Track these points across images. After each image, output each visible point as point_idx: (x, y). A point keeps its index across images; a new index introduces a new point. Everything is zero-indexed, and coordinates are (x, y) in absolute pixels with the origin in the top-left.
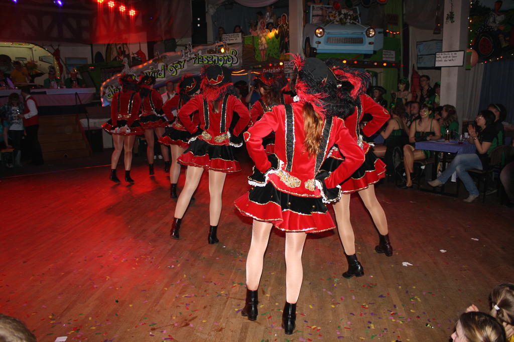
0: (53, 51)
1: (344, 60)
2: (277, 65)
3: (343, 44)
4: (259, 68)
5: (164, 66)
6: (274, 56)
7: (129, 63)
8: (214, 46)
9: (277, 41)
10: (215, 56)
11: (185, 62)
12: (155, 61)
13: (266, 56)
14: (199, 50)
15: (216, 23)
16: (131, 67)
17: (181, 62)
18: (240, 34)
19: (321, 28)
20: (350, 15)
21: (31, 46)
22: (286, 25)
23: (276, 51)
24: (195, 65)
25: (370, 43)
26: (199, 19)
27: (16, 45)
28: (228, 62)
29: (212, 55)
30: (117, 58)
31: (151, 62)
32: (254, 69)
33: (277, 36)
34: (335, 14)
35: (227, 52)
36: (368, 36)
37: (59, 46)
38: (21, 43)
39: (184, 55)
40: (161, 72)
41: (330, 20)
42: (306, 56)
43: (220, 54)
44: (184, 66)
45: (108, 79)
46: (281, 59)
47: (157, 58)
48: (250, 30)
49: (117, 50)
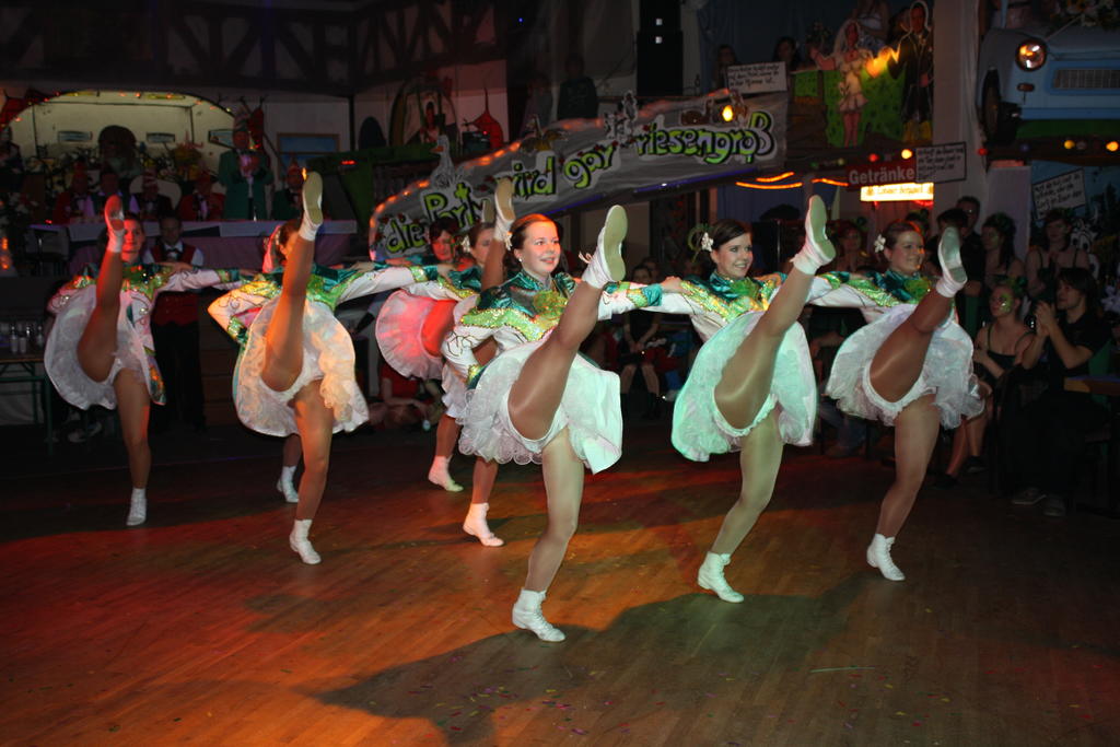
0: (243, 114)
1: (1109, 142)
2: (892, 158)
4: (837, 167)
5: (554, 159)
6: (886, 131)
7: (451, 152)
8: (702, 101)
9: (895, 88)
10: (704, 131)
11: (614, 149)
12: (527, 146)
13: (860, 130)
14: (659, 114)
15: (709, 32)
16: (457, 160)
17: (604, 149)
18: (782, 66)
21: (189, 101)
22: (923, 37)
23: (892, 115)
24: (645, 158)
26: (659, 22)
27: (150, 98)
28: (743, 150)
29: (696, 127)
30: (422, 136)
31: (515, 147)
32: (823, 171)
33: (893, 68)
35: (740, 117)
37: (262, 101)
38: (162, 94)
39: (613, 128)
40: (543, 177)
41: (1068, 15)
42: (986, 131)
43: (719, 124)
44: (613, 162)
45: (391, 196)
46: (905, 139)
47: (534, 136)
48: (814, 53)
49: (421, 111)
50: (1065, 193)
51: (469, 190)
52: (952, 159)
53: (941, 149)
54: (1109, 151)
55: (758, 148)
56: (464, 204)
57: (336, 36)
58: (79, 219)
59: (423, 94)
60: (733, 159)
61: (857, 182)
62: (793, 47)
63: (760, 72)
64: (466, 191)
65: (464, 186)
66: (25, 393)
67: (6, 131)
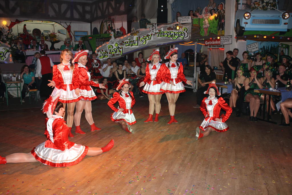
0: (66, 27)
1: (264, 36)
2: (215, 39)
3: (265, 24)
4: (203, 41)
5: (138, 37)
6: (214, 32)
7: (114, 36)
8: (172, 25)
9: (216, 22)
10: (172, 32)
11: (152, 35)
12: (131, 34)
13: (208, 32)
14: (162, 28)
15: (174, 9)
16: (115, 38)
17: (149, 35)
18: (190, 17)
19: (248, 13)
20: (270, 3)
21: (53, 23)
22: (223, 11)
23: (215, 29)
24: (159, 38)
25: (285, 24)
26: (162, 6)
27: (44, 22)
28: (181, 36)
29: (170, 31)
30: (107, 32)
31: (129, 35)
32: (199, 41)
33: (216, 18)
34: (259, 3)
35: (181, 29)
36: (284, 19)
37: (70, 23)
38: (47, 21)
39: (151, 31)
40: (135, 42)
41: (255, 7)
42: (237, 33)
43: (176, 30)
44: (151, 38)
45: (100, 46)
46: (218, 34)
47: (133, 32)
48: (198, 14)
49: (107, 26)
50: (254, 47)
51: (118, 44)
52: (229, 39)
53: (226, 37)
54: (264, 38)
55: (184, 36)
56: (117, 48)
57: (88, 8)
58: (28, 50)
59: (108, 22)
60: (179, 38)
61: (207, 44)
62: (193, 12)
63: (185, 18)
64: (117, 45)
65: (117, 44)
66: (15, 90)
67: (11, 29)
